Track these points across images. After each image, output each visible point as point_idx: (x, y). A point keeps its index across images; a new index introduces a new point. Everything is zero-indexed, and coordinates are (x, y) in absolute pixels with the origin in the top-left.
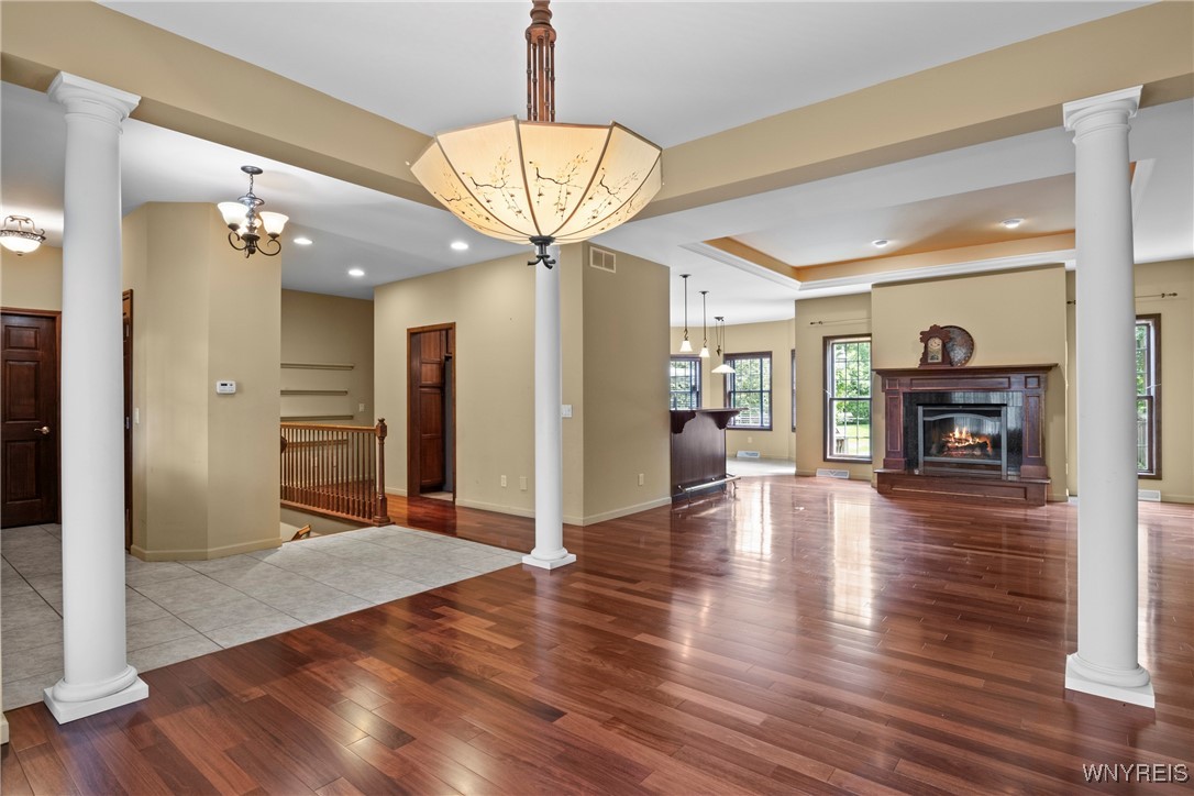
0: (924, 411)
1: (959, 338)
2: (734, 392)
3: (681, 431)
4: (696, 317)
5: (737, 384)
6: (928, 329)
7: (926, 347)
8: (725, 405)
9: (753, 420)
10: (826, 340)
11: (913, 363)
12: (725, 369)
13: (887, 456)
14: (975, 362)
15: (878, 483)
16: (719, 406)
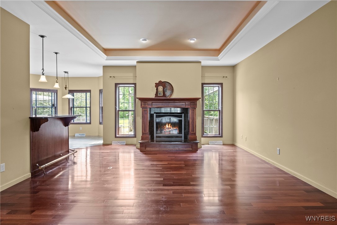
0: (156, 115)
1: (168, 87)
2: (74, 107)
3: (38, 130)
4: (50, 69)
5: (75, 104)
6: (158, 82)
7: (157, 89)
8: (69, 114)
9: (82, 119)
10: (116, 85)
11: (153, 96)
12: (69, 96)
13: (142, 135)
14: (174, 96)
15: (140, 147)
16: (66, 114)
